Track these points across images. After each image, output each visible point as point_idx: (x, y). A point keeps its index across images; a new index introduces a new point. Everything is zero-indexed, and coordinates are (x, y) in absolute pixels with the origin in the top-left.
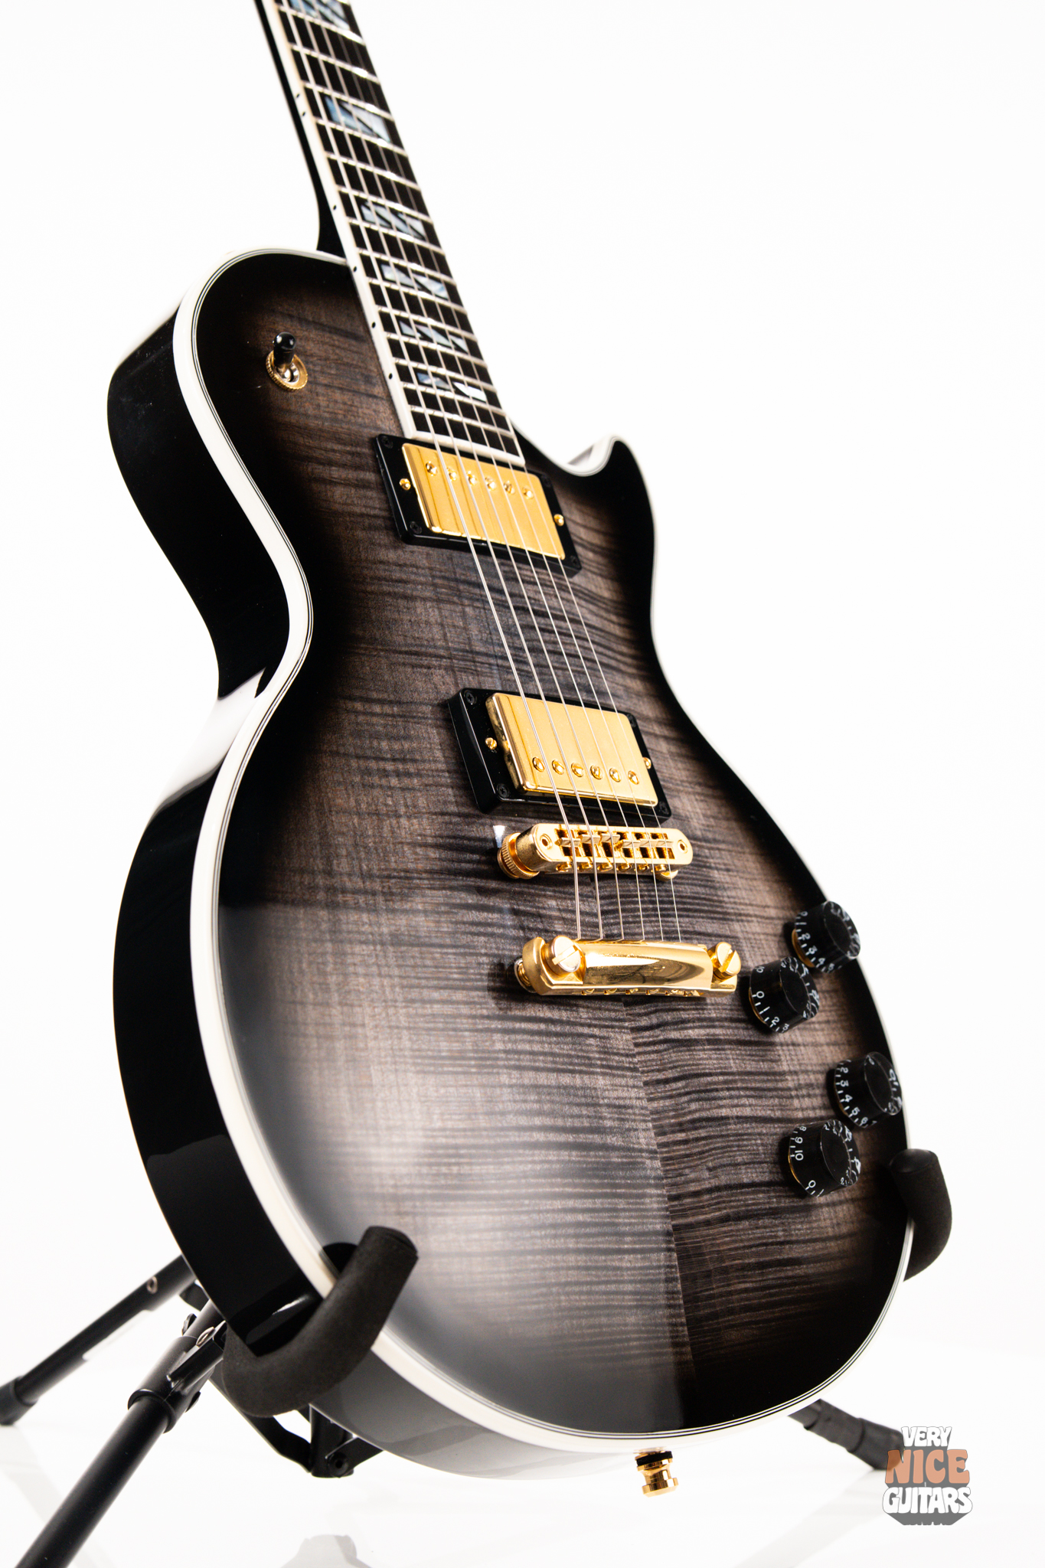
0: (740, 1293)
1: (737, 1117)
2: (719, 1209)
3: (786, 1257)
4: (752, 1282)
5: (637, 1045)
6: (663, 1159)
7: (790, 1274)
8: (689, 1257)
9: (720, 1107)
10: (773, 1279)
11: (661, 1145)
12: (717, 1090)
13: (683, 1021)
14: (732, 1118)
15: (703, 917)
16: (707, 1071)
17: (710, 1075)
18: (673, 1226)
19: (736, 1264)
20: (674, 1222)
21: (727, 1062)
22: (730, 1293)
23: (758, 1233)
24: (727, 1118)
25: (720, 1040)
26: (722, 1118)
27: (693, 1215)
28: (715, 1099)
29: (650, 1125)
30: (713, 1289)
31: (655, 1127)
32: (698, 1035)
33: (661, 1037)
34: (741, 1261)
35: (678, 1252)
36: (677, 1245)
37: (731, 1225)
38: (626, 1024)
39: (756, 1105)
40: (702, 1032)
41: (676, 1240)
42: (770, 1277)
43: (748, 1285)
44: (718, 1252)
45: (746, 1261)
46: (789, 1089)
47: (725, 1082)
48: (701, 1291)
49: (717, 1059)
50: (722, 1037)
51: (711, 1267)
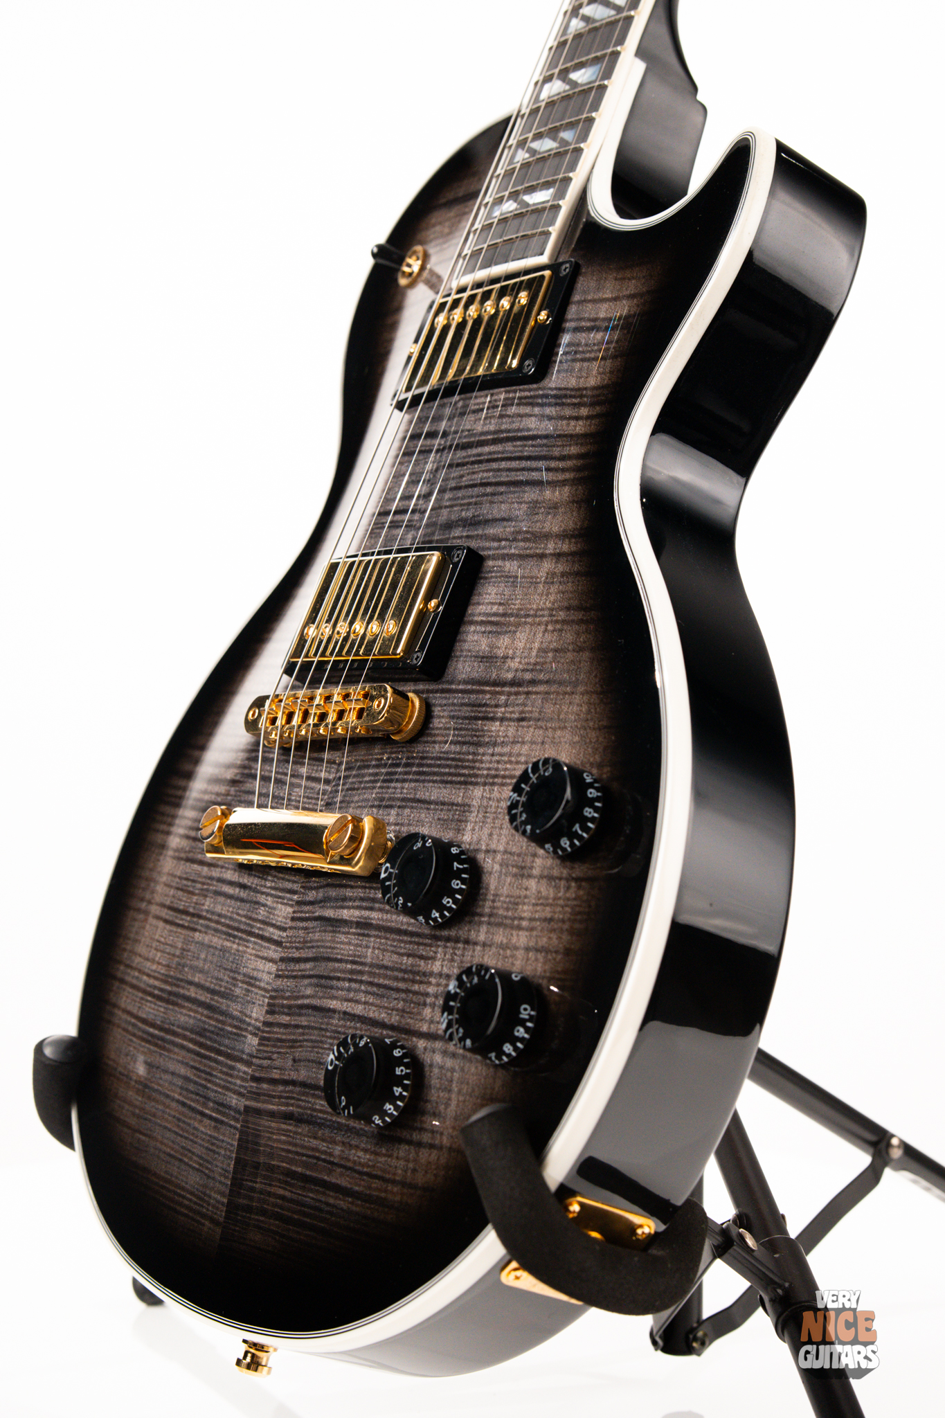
0: (277, 1198)
1: (345, 1013)
2: (287, 1105)
3: (334, 1181)
4: (292, 1192)
5: (293, 919)
6: (262, 1039)
7: (331, 1201)
8: (247, 1142)
9: (334, 998)
10: (313, 1199)
11: (266, 1024)
12: (338, 979)
13: (344, 899)
14: (339, 1012)
15: (434, 782)
16: (339, 957)
17: (340, 961)
18: (246, 1107)
19: (283, 1167)
20: (248, 1103)
21: (364, 950)
22: (269, 1194)
23: (314, 1143)
24: (334, 1011)
25: (372, 924)
26: (329, 1010)
27: (264, 1102)
28: (332, 988)
29: (266, 1000)
30: (256, 1182)
31: (269, 1004)
32: (350, 916)
33: (317, 914)
34: (288, 1166)
35: (241, 1132)
36: (242, 1126)
37: (290, 1125)
38: (295, 897)
39: (372, 1004)
40: (357, 913)
41: (243, 1121)
42: (311, 1195)
43: (287, 1194)
44: (272, 1147)
45: (293, 1168)
46: (427, 995)
47: (352, 972)
48: (247, 1180)
49: (357, 945)
50: (374, 922)
51: (262, 1159)
